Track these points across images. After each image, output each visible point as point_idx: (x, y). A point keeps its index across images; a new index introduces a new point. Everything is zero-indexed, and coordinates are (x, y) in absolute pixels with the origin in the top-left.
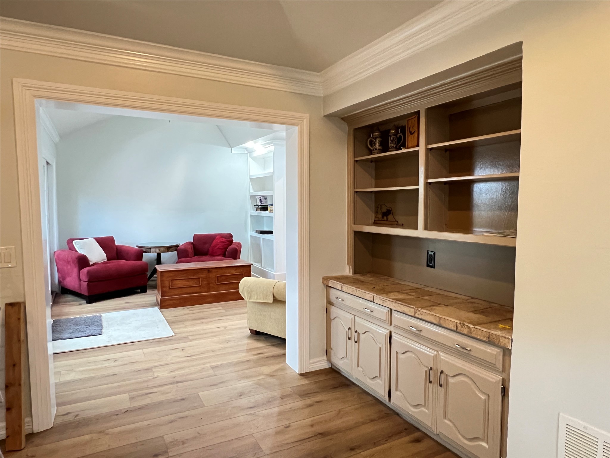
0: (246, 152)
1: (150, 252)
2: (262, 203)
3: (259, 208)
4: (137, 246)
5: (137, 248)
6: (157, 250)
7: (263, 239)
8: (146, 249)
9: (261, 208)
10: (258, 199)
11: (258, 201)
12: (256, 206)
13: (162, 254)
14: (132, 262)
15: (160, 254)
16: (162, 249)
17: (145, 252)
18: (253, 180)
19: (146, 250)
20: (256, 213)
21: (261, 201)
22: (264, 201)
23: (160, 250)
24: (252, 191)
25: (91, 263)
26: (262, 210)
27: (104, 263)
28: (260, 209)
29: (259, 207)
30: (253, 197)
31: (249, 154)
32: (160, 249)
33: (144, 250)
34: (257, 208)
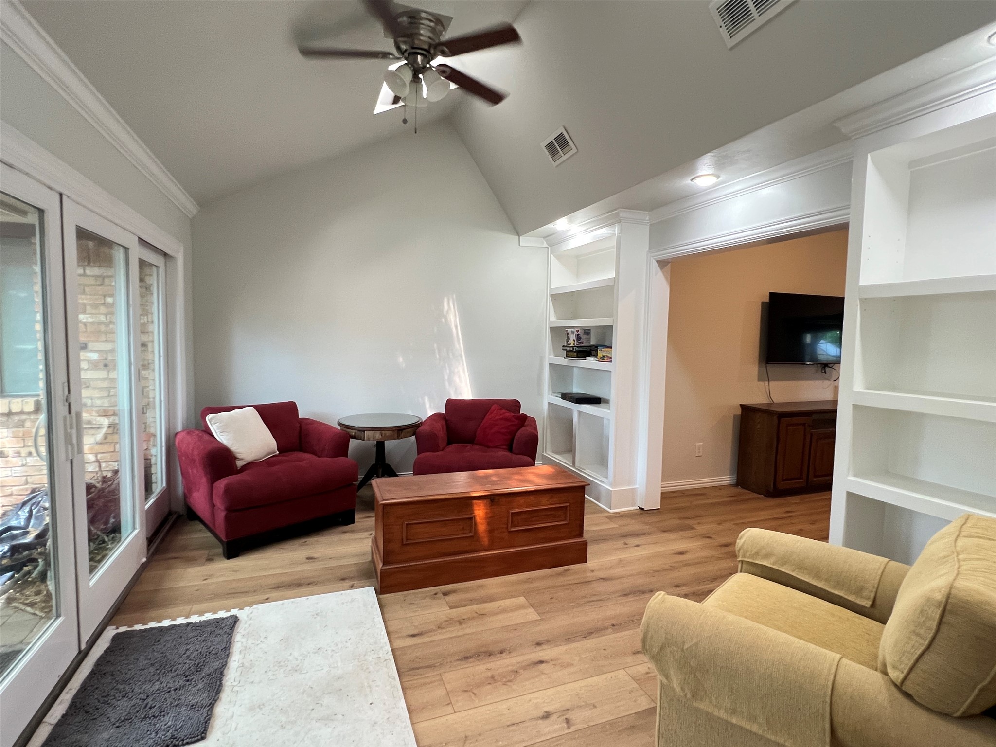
0: (545, 245)
1: (362, 438)
2: (581, 341)
3: (575, 352)
4: (340, 424)
5: (339, 428)
6: (378, 435)
7: (580, 412)
8: (357, 431)
9: (578, 352)
10: (573, 332)
11: (573, 337)
12: (568, 349)
13: (387, 443)
14: (326, 461)
15: (384, 442)
16: (388, 433)
17: (354, 437)
18: (557, 298)
19: (355, 433)
20: (563, 361)
21: (579, 338)
22: (584, 337)
23: (383, 435)
24: (553, 318)
25: (239, 464)
26: (579, 356)
27: (269, 462)
28: (575, 354)
29: (574, 349)
30: (555, 331)
31: (550, 248)
32: (383, 432)
33: (353, 433)
34: (567, 351)
